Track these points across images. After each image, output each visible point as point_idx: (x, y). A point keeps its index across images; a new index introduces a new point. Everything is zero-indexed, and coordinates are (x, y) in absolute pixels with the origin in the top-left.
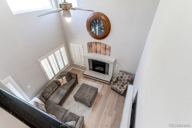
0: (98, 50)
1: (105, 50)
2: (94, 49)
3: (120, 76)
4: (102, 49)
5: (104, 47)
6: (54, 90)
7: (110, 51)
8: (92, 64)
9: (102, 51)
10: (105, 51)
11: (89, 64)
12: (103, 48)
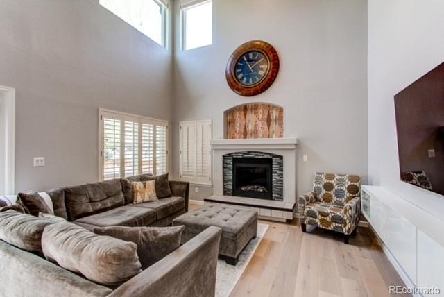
0: (250, 128)
1: (269, 126)
2: (240, 128)
3: (321, 186)
4: (260, 124)
5: (266, 117)
6: (109, 205)
7: (281, 124)
8: (231, 172)
9: (260, 129)
10: (269, 128)
11: (224, 174)
12: (262, 119)
